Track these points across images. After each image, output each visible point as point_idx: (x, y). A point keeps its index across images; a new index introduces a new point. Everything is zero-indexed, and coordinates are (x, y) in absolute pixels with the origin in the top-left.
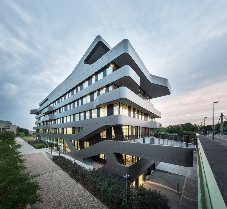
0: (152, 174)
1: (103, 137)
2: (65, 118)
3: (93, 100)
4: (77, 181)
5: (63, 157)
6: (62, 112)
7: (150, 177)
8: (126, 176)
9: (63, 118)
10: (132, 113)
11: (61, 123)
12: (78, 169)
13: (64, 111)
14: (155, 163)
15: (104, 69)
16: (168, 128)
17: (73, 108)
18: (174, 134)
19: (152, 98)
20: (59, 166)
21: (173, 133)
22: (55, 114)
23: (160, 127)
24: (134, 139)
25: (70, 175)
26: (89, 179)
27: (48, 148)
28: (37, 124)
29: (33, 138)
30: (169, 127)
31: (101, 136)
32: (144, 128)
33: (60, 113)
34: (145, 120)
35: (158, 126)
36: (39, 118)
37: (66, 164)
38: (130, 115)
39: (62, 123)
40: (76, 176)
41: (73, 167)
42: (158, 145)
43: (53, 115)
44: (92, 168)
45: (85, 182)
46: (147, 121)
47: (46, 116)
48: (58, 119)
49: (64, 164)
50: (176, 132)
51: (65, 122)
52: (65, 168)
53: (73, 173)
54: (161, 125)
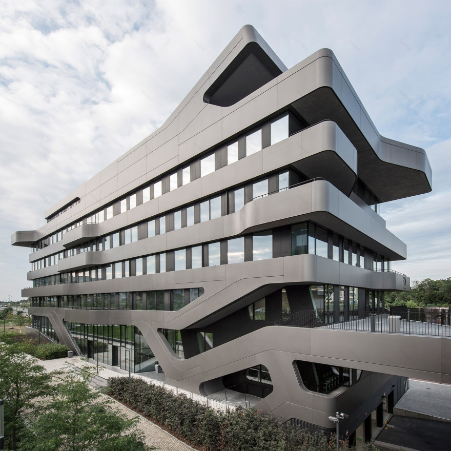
0: (388, 423)
1: (256, 318)
2: (139, 262)
3: (230, 210)
4: (195, 445)
5: (140, 382)
6: (127, 241)
7: (382, 430)
8: (336, 417)
9: (132, 260)
10: (336, 249)
11: (124, 275)
12: (197, 412)
13: (135, 239)
14: (393, 392)
15: (264, 123)
16: (422, 289)
17: (167, 231)
18: (440, 307)
19: (382, 202)
20: (130, 407)
21: (436, 305)
22: (104, 249)
23: (405, 287)
24: (340, 322)
25: (172, 431)
26: (234, 436)
27: (78, 358)
28: (34, 280)
29: (11, 325)
30: (425, 285)
31: (251, 314)
32: (364, 291)
33: (121, 244)
34: (365, 267)
35: (399, 284)
36: (45, 258)
37: (156, 399)
38: (330, 255)
39: (130, 275)
40: (191, 431)
41: (179, 408)
42: (408, 335)
43: (97, 249)
44: (233, 408)
45: (220, 445)
46: (370, 270)
47: (69, 252)
48: (114, 263)
49: (149, 402)
50: (446, 301)
51: (139, 273)
52: (153, 411)
53: (182, 424)
54: (406, 280)
